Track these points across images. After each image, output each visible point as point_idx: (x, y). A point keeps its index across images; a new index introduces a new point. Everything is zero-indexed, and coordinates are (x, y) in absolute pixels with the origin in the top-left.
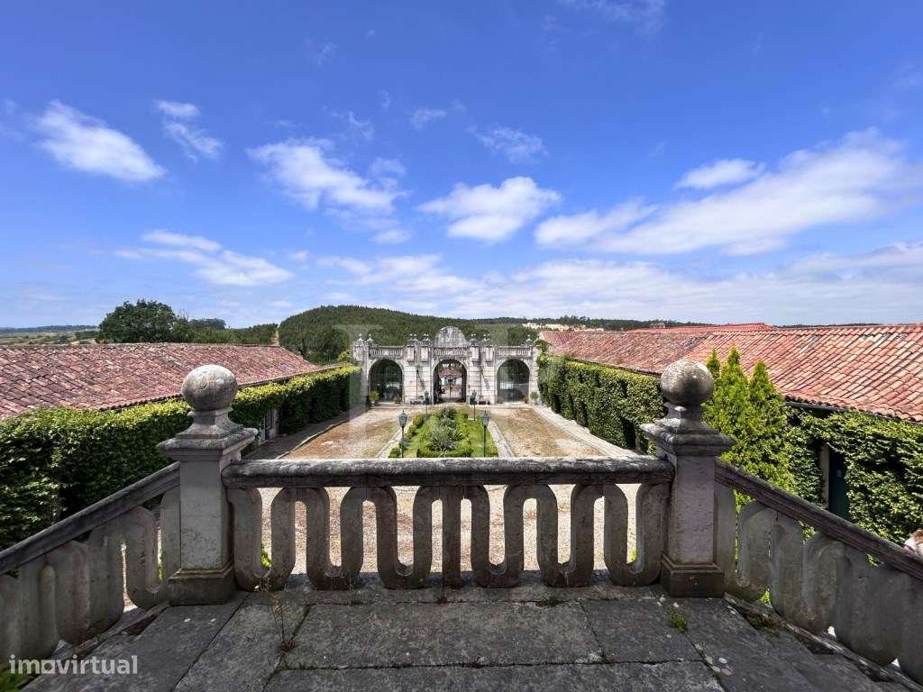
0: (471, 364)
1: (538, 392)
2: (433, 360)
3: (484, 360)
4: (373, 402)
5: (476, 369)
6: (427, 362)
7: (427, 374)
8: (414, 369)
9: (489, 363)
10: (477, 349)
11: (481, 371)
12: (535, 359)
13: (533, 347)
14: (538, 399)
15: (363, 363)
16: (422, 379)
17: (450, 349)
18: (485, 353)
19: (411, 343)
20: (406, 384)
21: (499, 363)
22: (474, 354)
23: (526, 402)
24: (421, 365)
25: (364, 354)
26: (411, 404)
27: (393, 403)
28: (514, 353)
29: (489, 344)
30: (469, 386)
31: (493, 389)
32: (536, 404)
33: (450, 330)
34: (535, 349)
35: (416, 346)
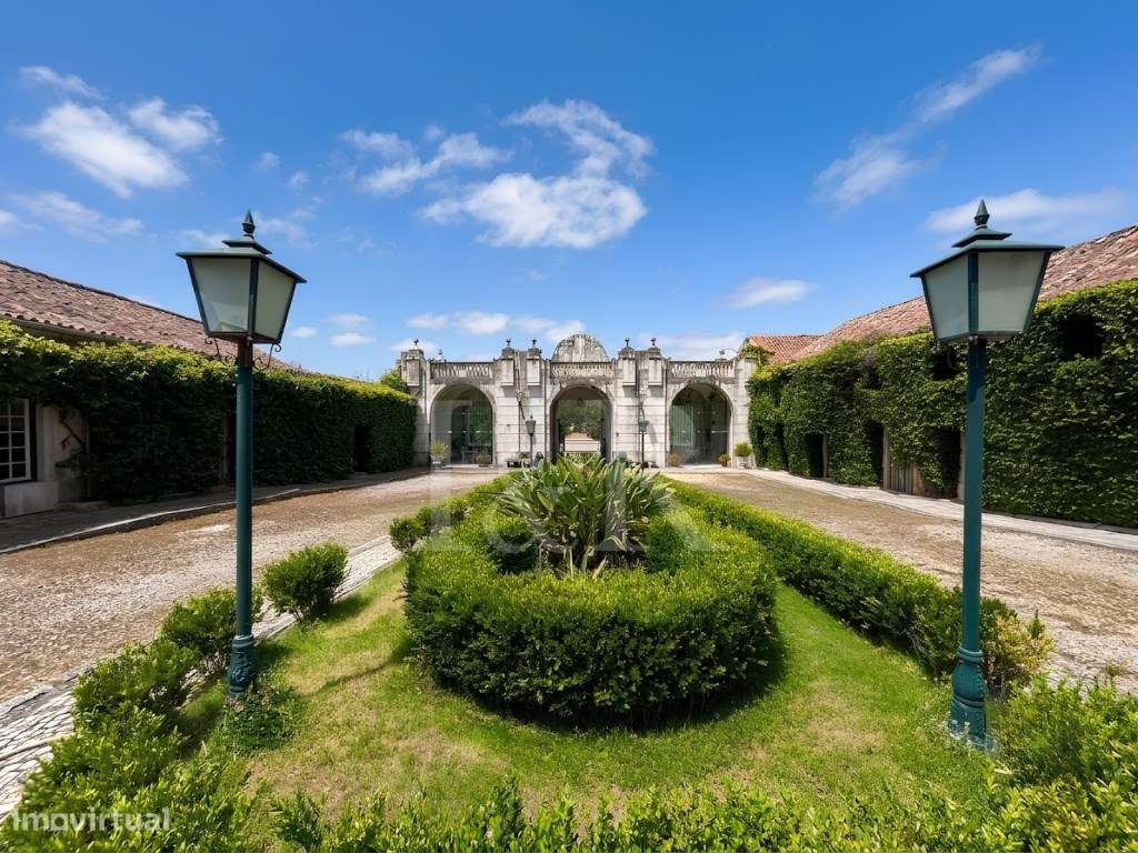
0: (621, 392)
1: (751, 446)
2: (548, 386)
3: (645, 383)
4: (437, 463)
5: (630, 401)
6: (537, 390)
7: (539, 411)
8: (515, 402)
9: (656, 390)
10: (632, 362)
11: (640, 407)
12: (742, 382)
13: (737, 360)
14: (749, 458)
15: (420, 390)
16: (528, 419)
17: (581, 365)
18: (647, 371)
19: (508, 354)
20: (499, 430)
21: (674, 390)
22: (627, 373)
23: (725, 464)
24: (527, 393)
25: (421, 373)
26: (509, 466)
27: (476, 466)
28: (701, 373)
29: (654, 354)
30: (617, 434)
31: (661, 439)
32: (746, 467)
33: (580, 343)
34: (742, 364)
35: (517, 359)
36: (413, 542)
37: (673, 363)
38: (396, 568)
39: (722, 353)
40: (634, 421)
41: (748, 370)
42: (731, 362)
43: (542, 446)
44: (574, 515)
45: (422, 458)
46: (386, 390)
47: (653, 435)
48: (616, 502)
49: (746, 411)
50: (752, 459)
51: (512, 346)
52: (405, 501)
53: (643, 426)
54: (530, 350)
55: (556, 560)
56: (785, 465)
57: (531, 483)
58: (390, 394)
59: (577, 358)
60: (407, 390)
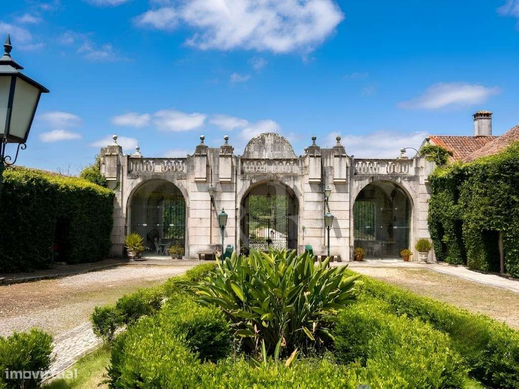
0: (308, 188)
1: (431, 241)
2: (239, 181)
3: (330, 180)
4: (131, 254)
5: (316, 197)
6: (228, 185)
7: (230, 204)
8: (207, 196)
9: (341, 186)
10: (318, 160)
11: (326, 201)
12: (423, 179)
13: (417, 159)
14: (430, 252)
15: (118, 185)
16: (220, 213)
17: (269, 161)
18: (332, 168)
19: (201, 151)
20: (191, 222)
21: (357, 186)
22: (313, 170)
23: (407, 259)
24: (219, 188)
25: (119, 167)
26: (200, 259)
27: (170, 258)
28: (383, 170)
29: (339, 152)
30: (304, 228)
31: (345, 233)
32: (426, 261)
33: (269, 141)
34: (423, 162)
35: (210, 156)
36: (113, 329)
37: (357, 160)
38: (97, 354)
39: (403, 151)
40: (320, 216)
41: (428, 168)
42: (412, 160)
43: (231, 239)
44: (265, 305)
45: (119, 250)
46: (86, 184)
47: (337, 229)
48: (306, 294)
49: (426, 207)
50: (432, 254)
51: (205, 143)
52: (103, 290)
53: (328, 221)
54: (223, 148)
55: (248, 349)
56: (462, 260)
57: (225, 275)
58: (90, 188)
59: (266, 155)
60: (105, 184)
